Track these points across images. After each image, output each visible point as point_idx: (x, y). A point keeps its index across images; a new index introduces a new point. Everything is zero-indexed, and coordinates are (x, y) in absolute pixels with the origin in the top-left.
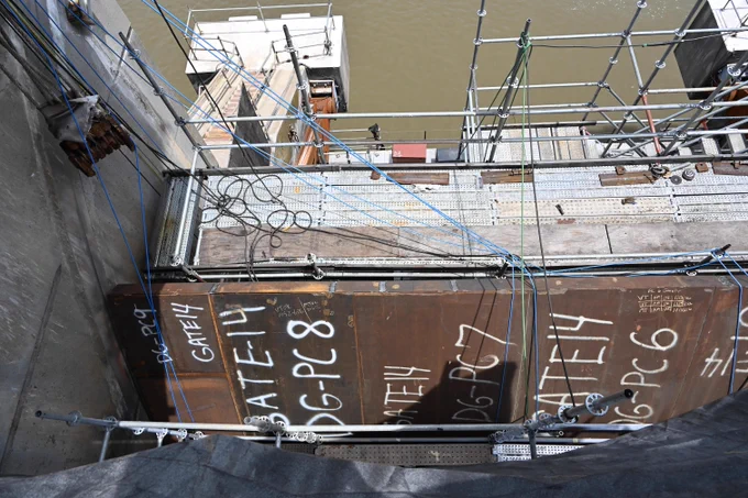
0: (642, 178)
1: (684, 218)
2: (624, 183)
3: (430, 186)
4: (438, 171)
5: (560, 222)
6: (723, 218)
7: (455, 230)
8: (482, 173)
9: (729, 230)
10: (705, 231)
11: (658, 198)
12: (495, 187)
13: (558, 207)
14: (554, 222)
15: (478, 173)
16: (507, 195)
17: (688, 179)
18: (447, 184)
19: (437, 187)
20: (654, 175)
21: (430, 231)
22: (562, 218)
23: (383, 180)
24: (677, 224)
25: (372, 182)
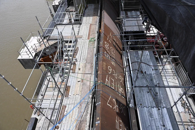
0: (75, 66)
1: (85, 62)
2: (75, 69)
3: (66, 110)
4: (61, 108)
5: (82, 82)
6: (86, 56)
7: (80, 105)
8: (65, 97)
9: (89, 56)
10: (88, 59)
11: (80, 64)
12: (70, 94)
13: (78, 82)
14: (82, 83)
15: (64, 98)
16: (73, 92)
17: (77, 59)
18: (66, 106)
19: (66, 109)
20: (74, 64)
21: (80, 112)
22: (81, 81)
23: (59, 125)
24: (86, 63)
25: (59, 129)
